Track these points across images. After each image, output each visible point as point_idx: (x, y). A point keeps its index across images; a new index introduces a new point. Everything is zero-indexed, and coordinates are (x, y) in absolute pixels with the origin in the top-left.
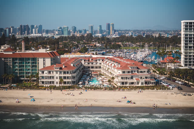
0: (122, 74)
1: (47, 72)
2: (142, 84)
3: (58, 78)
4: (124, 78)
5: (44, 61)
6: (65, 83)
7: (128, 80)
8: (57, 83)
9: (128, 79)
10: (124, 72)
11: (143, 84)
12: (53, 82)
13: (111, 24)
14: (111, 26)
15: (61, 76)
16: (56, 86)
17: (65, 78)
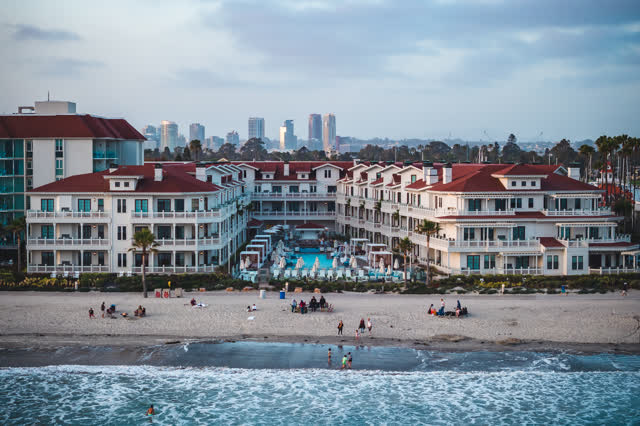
0: (467, 213)
1: (69, 205)
2: (574, 267)
3: (130, 233)
4: (477, 235)
5: (59, 154)
6: (164, 259)
7: (499, 242)
8: (122, 261)
9: (502, 238)
10: (474, 205)
11: (581, 267)
12: (102, 257)
13: (324, 115)
14: (325, 124)
15: (141, 221)
16: (115, 275)
17: (164, 231)
